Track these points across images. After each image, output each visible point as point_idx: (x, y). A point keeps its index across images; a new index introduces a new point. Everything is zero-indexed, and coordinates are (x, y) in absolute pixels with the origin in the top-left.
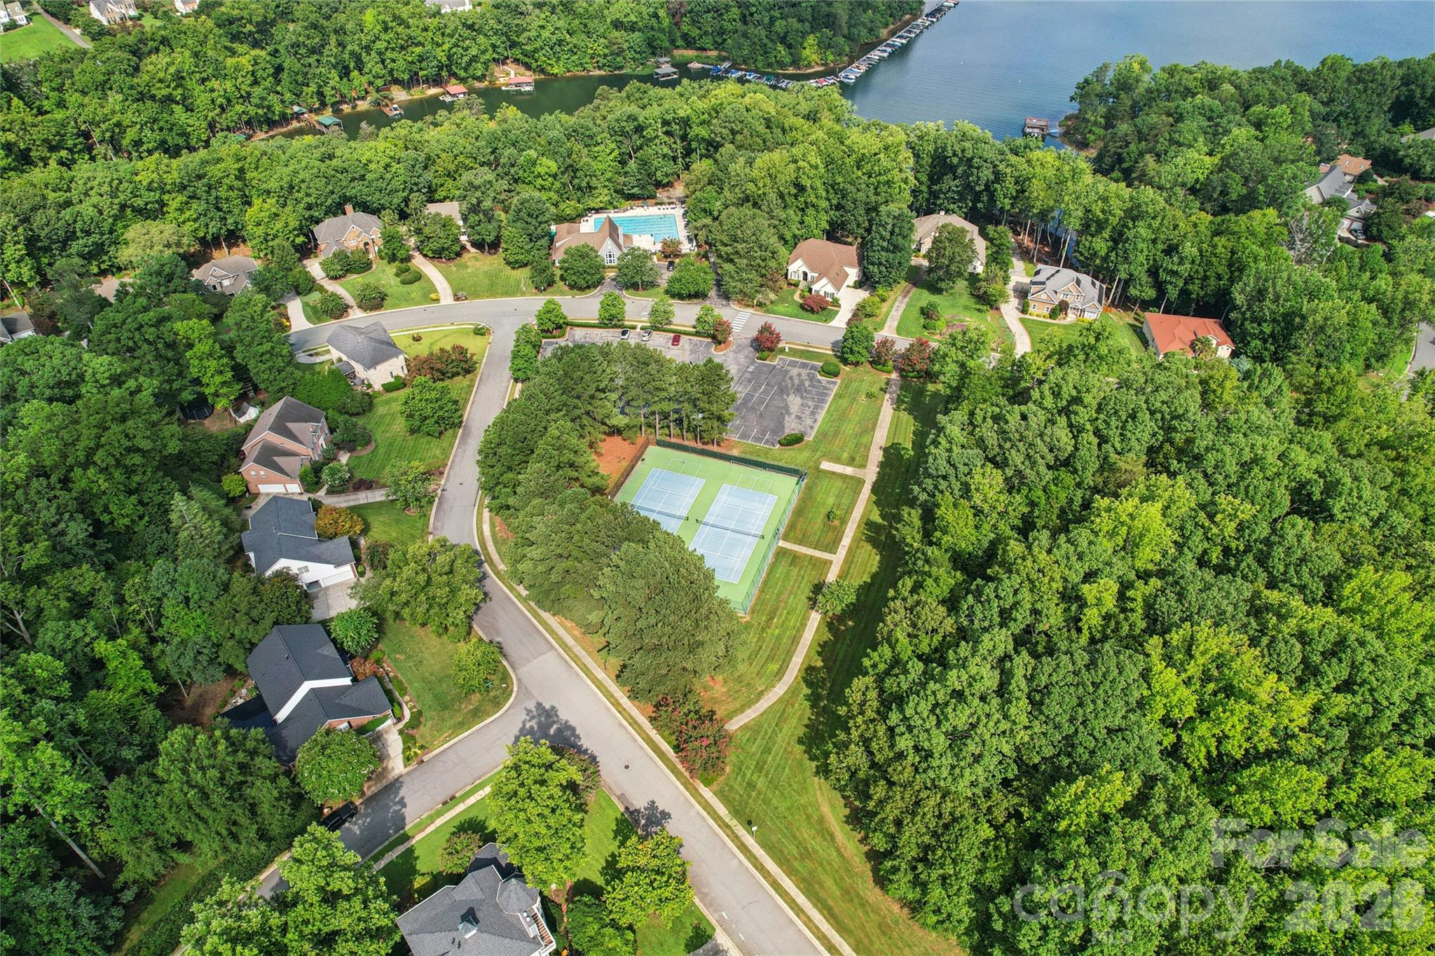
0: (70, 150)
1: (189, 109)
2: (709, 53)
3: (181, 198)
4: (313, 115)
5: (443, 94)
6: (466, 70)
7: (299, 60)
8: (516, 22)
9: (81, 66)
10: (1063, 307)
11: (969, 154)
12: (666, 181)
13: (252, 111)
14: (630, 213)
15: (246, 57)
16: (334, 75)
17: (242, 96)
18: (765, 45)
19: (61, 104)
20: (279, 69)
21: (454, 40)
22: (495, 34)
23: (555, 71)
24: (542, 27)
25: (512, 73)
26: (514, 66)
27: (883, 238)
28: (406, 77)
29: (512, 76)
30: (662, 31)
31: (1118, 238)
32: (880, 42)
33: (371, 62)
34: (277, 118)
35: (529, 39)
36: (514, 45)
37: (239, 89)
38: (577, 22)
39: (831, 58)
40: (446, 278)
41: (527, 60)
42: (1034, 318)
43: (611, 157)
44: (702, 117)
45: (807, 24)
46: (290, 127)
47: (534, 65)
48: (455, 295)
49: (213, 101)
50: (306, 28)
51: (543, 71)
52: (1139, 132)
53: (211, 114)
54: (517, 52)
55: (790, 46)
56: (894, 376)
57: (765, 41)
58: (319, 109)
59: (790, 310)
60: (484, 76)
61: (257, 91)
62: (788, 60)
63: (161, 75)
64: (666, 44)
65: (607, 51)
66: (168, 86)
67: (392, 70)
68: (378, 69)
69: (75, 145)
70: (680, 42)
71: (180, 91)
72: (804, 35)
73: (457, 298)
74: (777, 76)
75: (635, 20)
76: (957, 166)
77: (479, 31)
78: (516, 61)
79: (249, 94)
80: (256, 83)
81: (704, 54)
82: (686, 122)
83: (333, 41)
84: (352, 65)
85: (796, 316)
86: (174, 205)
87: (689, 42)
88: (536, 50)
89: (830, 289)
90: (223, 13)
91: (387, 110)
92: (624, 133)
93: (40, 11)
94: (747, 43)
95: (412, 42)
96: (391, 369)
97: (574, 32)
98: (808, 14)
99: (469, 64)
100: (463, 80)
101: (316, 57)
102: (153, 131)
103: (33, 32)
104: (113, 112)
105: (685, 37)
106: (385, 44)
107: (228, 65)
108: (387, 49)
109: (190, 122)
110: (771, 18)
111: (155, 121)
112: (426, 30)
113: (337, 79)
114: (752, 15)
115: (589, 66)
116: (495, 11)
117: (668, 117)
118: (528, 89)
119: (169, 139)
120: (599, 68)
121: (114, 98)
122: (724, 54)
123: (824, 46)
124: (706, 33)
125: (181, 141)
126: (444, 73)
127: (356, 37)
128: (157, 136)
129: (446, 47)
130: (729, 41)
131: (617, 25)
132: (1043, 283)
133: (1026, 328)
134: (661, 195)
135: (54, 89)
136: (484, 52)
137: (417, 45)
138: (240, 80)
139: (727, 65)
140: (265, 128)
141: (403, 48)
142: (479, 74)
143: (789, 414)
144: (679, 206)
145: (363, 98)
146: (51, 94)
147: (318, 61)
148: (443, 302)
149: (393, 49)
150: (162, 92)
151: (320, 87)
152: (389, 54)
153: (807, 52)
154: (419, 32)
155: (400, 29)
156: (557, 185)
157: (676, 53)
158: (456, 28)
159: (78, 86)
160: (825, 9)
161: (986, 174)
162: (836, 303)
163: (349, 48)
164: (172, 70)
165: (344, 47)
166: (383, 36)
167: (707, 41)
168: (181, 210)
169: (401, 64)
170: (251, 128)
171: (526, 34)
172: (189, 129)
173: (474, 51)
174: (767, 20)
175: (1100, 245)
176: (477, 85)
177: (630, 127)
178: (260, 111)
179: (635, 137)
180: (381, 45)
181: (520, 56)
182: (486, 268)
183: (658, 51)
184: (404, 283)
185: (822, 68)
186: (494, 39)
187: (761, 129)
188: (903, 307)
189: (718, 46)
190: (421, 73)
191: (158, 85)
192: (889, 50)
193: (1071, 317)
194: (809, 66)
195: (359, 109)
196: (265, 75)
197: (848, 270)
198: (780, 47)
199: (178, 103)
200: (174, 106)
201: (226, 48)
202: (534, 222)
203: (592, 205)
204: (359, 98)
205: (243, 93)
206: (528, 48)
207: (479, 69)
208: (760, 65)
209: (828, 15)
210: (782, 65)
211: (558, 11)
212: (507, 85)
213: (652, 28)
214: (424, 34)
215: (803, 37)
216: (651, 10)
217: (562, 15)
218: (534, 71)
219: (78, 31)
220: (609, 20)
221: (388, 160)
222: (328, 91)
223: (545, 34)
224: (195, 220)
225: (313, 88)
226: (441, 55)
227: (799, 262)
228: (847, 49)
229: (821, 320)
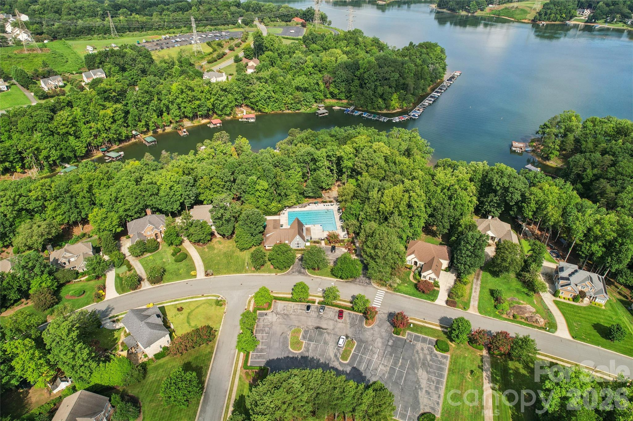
0: (11, 162)
1: (77, 137)
2: (343, 101)
3: (55, 203)
4: (142, 135)
5: (210, 123)
6: (221, 111)
7: (137, 109)
8: (248, 88)
9: (23, 119)
10: (582, 295)
11: (507, 185)
12: (327, 188)
13: (111, 136)
14: (308, 208)
15: (110, 109)
16: (155, 115)
17: (106, 129)
18: (372, 99)
19: (10, 138)
20: (127, 113)
21: (216, 97)
22: (237, 93)
23: (267, 111)
24: (261, 90)
25: (245, 111)
26: (246, 108)
27: (468, 250)
28: (191, 115)
29: (245, 113)
30: (321, 91)
31: (609, 246)
32: (428, 95)
33: (174, 109)
34: (124, 138)
35: (254, 96)
36: (246, 98)
37: (105, 126)
38: (278, 87)
39: (405, 105)
40: (201, 257)
41: (252, 105)
42: (562, 300)
43: (298, 176)
44: (350, 156)
45: (393, 89)
46: (130, 142)
47: (256, 108)
48: (206, 272)
49: (91, 133)
50: (142, 93)
51: (260, 111)
52: (593, 163)
53: (89, 139)
54: (247, 102)
55: (384, 100)
56: (485, 352)
57: (372, 97)
58: (146, 131)
59: (408, 289)
60: (230, 113)
61: (114, 127)
62: (384, 106)
63: (64, 122)
64: (322, 97)
65: (292, 102)
66: (67, 127)
67: (184, 112)
68: (177, 112)
69: (14, 159)
70: (329, 96)
71: (74, 128)
72: (392, 94)
73: (207, 275)
74: (378, 114)
75: (307, 86)
76: (499, 190)
77: (229, 92)
78: (247, 106)
79: (110, 128)
80: (114, 121)
81: (340, 102)
82: (340, 159)
83: (156, 99)
84: (164, 109)
85: (413, 295)
86: (50, 207)
87: (333, 96)
88: (257, 101)
89: (433, 276)
90: (101, 88)
91: (180, 132)
92: (304, 162)
93: (16, 82)
94: (363, 98)
95: (195, 98)
96: (160, 344)
97: (277, 92)
98: (394, 84)
99: (223, 108)
100: (220, 116)
101: (146, 106)
102: (56, 150)
103: (9, 95)
104: (36, 142)
105: (331, 93)
106: (181, 100)
107: (100, 114)
108: (182, 102)
109: (77, 144)
110: (375, 85)
111: (58, 145)
112: (202, 92)
113: (156, 117)
114: (365, 84)
115: (284, 109)
116: (238, 82)
117: (330, 154)
118: (252, 120)
119: (65, 154)
120: (289, 109)
121: (37, 136)
122: (350, 102)
123: (402, 99)
124: (342, 92)
125: (71, 155)
126: (210, 113)
127: (167, 97)
128: (58, 153)
129: (212, 100)
130: (353, 96)
131: (298, 89)
132: (568, 279)
133: (558, 307)
134: (325, 195)
135: (6, 131)
136: (231, 103)
137: (197, 100)
138: (106, 121)
139: (352, 108)
140: (117, 143)
141: (190, 101)
142: (228, 113)
143: (421, 389)
144: (335, 203)
145: (169, 126)
146: (5, 133)
147: (147, 108)
148: (198, 277)
149: (185, 102)
150: (63, 130)
151: (146, 121)
152: (183, 105)
153: (393, 102)
154: (198, 94)
155: (189, 92)
156: (268, 194)
157: (327, 101)
158: (217, 91)
159: (19, 129)
160: (402, 81)
161: (517, 196)
162: (436, 285)
163: (163, 102)
164: (70, 118)
165: (161, 101)
166: (180, 96)
167: (342, 96)
168: (55, 210)
169: (188, 109)
170: (111, 143)
171: (252, 94)
172: (76, 148)
173: (225, 102)
174: (373, 87)
175: (597, 249)
176: (227, 118)
177: (308, 159)
178: (115, 136)
179: (311, 164)
180: (179, 101)
181: (250, 104)
182: (225, 250)
183: (318, 101)
184: (176, 261)
185: (400, 110)
186: (236, 96)
187: (383, 163)
188: (478, 289)
189: (347, 98)
190: (199, 113)
191: (61, 127)
192: (433, 100)
193: (586, 301)
194: (394, 109)
195: (166, 131)
196: (119, 118)
197: (442, 261)
198: (380, 100)
199: (71, 135)
200: (69, 137)
201: (100, 105)
202: (254, 227)
203: (287, 204)
204: (166, 126)
205: (107, 128)
206: (253, 100)
207: (228, 110)
208: (369, 108)
209: (404, 84)
210: (380, 109)
211: (269, 81)
212: (242, 118)
213: (316, 90)
214: (201, 94)
215: (392, 95)
216: (315, 81)
217: (270, 84)
218: (256, 111)
219: (33, 94)
220: (294, 87)
221: (172, 184)
222: (151, 124)
223: (262, 94)
224: (63, 215)
225: (143, 123)
226: (209, 104)
227: (413, 256)
228: (413, 101)
229: (429, 299)
